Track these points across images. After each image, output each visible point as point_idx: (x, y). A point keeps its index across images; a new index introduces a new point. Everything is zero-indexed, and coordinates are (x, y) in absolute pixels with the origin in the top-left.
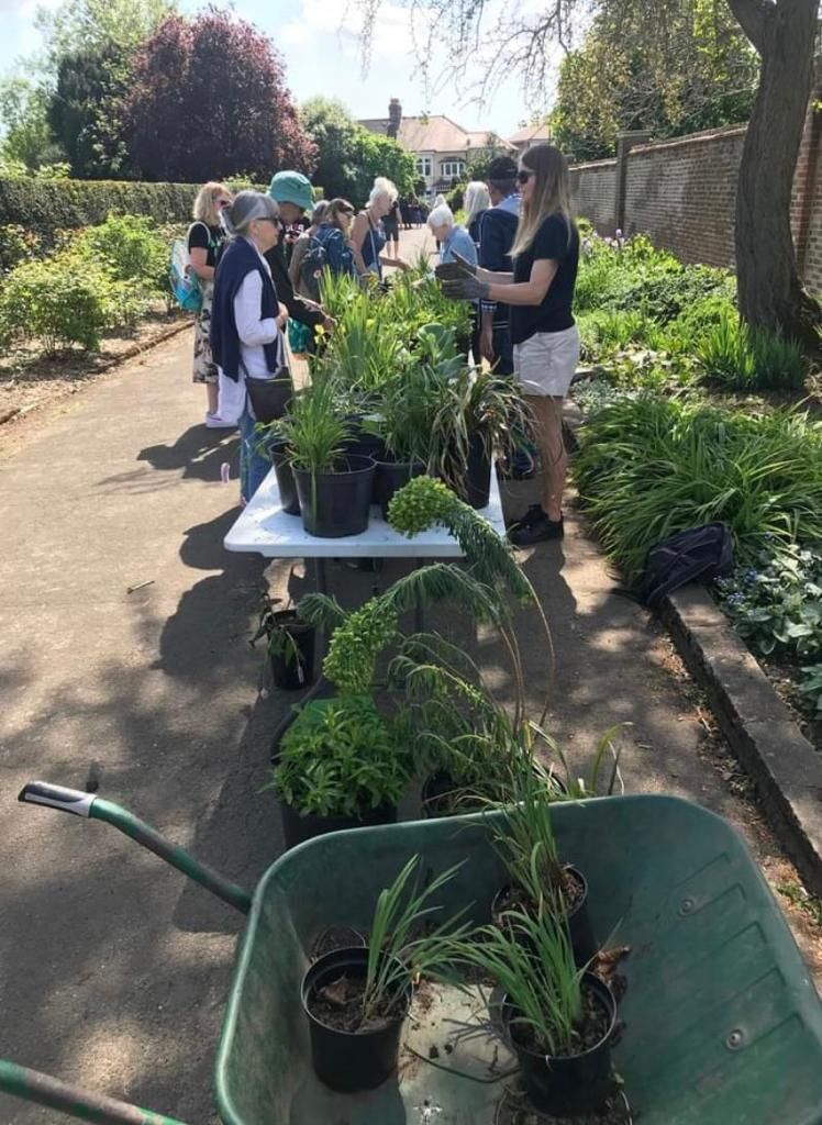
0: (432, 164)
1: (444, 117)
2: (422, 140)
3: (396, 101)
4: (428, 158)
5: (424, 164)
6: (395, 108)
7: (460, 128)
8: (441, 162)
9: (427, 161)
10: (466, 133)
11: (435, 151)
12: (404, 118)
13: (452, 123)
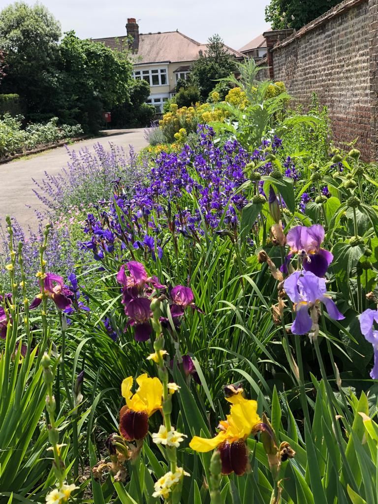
0: (166, 73)
1: (177, 32)
2: (158, 54)
3: (134, 20)
4: (163, 68)
5: (159, 74)
6: (132, 26)
7: (192, 41)
8: (176, 71)
9: (162, 71)
10: (199, 45)
11: (170, 62)
12: (141, 34)
13: (185, 37)
